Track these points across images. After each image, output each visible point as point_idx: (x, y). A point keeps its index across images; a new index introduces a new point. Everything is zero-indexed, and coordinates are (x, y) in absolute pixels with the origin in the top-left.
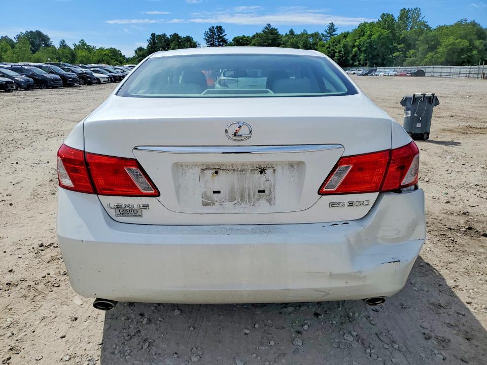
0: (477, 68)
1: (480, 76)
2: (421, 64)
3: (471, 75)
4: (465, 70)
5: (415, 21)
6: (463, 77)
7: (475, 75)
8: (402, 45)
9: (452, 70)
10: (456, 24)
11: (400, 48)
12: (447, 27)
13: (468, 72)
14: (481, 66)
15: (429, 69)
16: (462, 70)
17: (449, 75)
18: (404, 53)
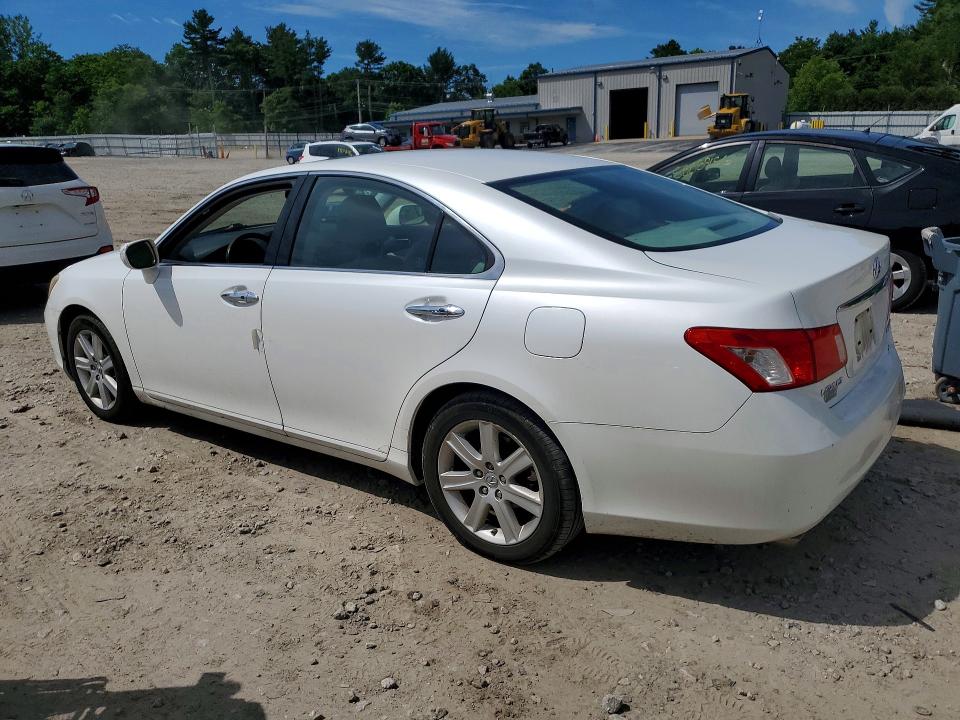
0: (187, 139)
1: (197, 152)
2: (68, 132)
3: (181, 152)
4: (167, 142)
5: (22, 42)
6: (168, 155)
7: (188, 151)
8: (14, 91)
9: (145, 143)
10: (113, 54)
11: (12, 96)
12: (94, 59)
13: (175, 146)
14: (195, 135)
15: (97, 141)
16: (163, 142)
17: (143, 151)
18: (24, 107)
